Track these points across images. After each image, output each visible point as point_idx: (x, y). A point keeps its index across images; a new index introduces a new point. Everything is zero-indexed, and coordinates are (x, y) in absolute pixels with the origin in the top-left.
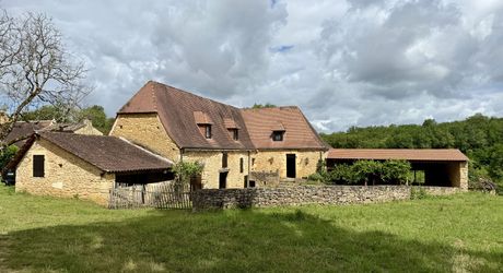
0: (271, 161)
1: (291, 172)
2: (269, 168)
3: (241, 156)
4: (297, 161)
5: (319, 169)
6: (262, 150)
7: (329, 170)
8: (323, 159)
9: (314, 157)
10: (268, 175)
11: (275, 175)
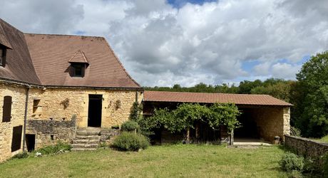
0: (65, 104)
1: (95, 119)
2: (60, 114)
3: (7, 92)
4: (105, 104)
5: (133, 116)
6: (52, 88)
7: (145, 117)
8: (140, 101)
9: (128, 100)
10: (58, 124)
11: (70, 124)
